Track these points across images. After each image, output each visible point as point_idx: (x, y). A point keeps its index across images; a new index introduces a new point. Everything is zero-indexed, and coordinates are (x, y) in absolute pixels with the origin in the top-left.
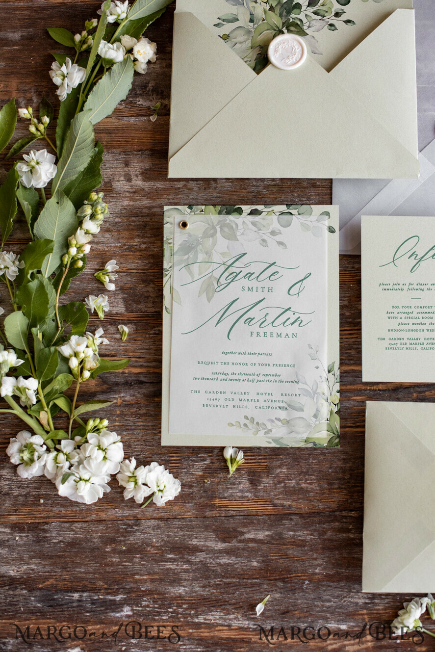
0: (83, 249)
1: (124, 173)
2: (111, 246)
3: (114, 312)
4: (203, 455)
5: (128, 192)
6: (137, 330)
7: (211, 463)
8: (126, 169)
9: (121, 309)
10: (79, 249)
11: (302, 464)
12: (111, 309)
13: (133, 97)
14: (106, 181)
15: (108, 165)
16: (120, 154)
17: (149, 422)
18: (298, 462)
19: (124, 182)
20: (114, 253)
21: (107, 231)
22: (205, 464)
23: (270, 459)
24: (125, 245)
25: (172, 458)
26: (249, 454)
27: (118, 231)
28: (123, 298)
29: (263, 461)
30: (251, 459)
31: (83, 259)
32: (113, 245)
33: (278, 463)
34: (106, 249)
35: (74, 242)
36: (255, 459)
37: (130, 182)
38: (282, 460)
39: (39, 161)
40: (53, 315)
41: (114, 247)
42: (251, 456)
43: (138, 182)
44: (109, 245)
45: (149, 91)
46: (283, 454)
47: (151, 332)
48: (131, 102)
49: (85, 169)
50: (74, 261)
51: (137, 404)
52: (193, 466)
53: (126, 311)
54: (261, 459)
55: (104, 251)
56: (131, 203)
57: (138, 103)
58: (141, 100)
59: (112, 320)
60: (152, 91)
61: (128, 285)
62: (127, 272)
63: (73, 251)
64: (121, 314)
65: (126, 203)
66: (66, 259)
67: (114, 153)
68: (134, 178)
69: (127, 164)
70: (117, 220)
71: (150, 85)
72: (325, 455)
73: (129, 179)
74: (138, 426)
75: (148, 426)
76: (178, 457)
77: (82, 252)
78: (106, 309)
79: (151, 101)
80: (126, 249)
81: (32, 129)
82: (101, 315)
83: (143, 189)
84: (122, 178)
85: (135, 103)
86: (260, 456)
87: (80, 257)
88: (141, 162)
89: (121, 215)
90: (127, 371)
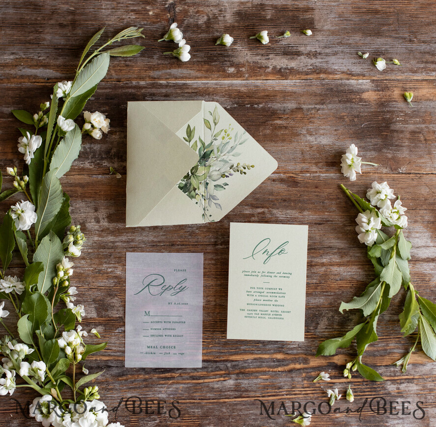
0: (68, 272)
1: (94, 216)
2: (85, 270)
3: (89, 317)
4: (154, 417)
5: (97, 230)
6: (105, 330)
7: (160, 422)
8: (96, 214)
9: (94, 315)
10: (66, 273)
11: (224, 422)
12: (87, 315)
13: (100, 160)
14: (81, 222)
15: (82, 211)
16: (91, 203)
17: (115, 394)
18: (221, 421)
19: (94, 223)
20: (88, 275)
21: (83, 259)
22: (156, 423)
23: (201, 419)
24: (96, 269)
25: (132, 419)
26: (187, 416)
27: (91, 259)
28: (95, 307)
29: (197, 420)
30: (188, 420)
31: (68, 280)
32: (87, 269)
33: (207, 422)
34: (82, 272)
35: (61, 267)
36: (191, 419)
37: (99, 223)
38: (210, 419)
39: (23, 210)
40: (51, 320)
41: (88, 270)
42: (188, 417)
43: (105, 224)
44: (84, 269)
45: (111, 156)
46: (211, 416)
47: (116, 331)
48: (98, 164)
49: (58, 213)
50: (62, 282)
51: (106, 382)
52: (147, 424)
53: (97, 316)
54: (195, 419)
55: (81, 273)
56: (100, 239)
57: (104, 164)
58: (106, 162)
59: (87, 324)
60: (114, 155)
61: (98, 298)
62: (97, 289)
63: (61, 274)
64: (94, 319)
65: (96, 238)
66: (56, 281)
67: (86, 201)
68: (102, 221)
69: (96, 210)
70: (89, 251)
71: (112, 151)
72: (240, 416)
73: (98, 221)
74: (108, 397)
75: (114, 397)
76: (136, 418)
77: (68, 274)
78: (83, 315)
79: (114, 163)
80: (96, 272)
81: (16, 184)
82: (80, 319)
83: (108, 229)
84: (93, 220)
85: (102, 165)
86: (194, 417)
87: (66, 279)
88: (107, 209)
89: (92, 247)
90: (98, 359)
